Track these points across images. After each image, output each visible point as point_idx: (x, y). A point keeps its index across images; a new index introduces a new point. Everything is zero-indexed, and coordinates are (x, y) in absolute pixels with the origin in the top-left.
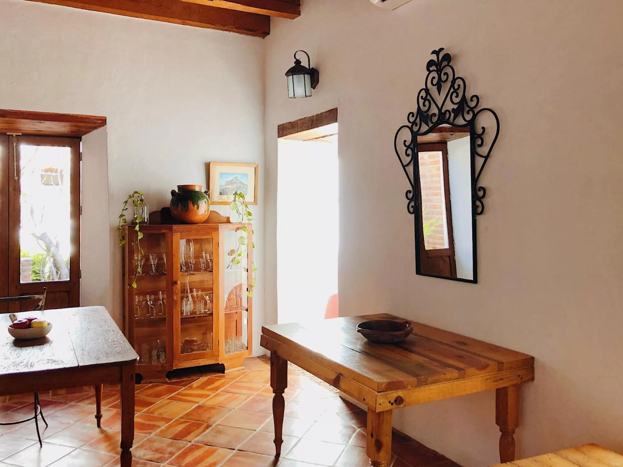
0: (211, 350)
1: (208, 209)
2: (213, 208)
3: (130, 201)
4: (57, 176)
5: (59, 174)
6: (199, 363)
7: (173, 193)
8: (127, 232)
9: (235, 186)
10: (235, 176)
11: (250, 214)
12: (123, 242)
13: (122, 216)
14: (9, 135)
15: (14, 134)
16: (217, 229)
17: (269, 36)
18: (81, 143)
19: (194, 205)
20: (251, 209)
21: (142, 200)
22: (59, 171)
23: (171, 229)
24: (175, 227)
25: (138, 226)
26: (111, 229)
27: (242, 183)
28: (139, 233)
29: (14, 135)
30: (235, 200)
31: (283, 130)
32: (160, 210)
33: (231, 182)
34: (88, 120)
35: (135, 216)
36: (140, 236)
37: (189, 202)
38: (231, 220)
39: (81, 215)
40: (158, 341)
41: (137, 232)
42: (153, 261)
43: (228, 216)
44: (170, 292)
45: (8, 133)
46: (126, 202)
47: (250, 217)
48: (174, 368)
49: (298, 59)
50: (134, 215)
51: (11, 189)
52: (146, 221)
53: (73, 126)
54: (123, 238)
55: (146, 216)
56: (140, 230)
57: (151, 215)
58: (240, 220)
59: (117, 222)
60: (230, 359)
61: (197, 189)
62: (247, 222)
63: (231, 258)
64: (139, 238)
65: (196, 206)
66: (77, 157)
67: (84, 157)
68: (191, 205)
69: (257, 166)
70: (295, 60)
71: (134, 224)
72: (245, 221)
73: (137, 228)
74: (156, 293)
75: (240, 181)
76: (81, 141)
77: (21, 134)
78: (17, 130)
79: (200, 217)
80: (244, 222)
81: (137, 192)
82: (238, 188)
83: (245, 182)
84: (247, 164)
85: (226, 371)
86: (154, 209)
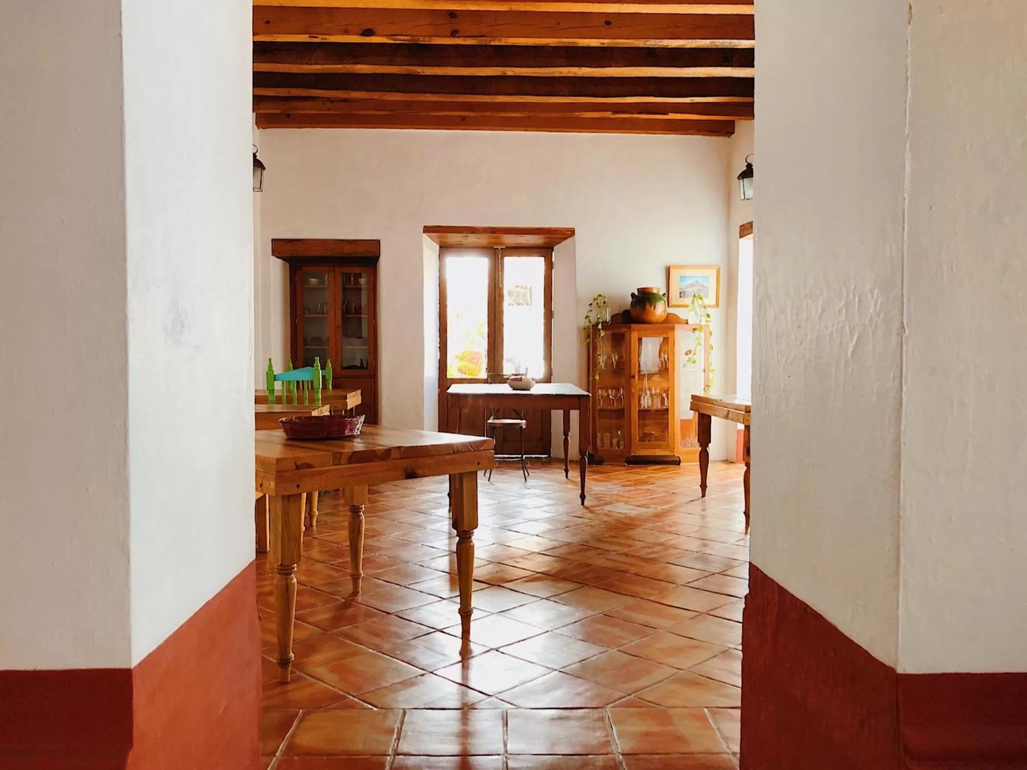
0: (667, 442)
1: (665, 311)
2: (670, 310)
3: (594, 304)
4: (526, 292)
5: (528, 290)
6: (656, 453)
7: (633, 295)
8: (591, 330)
9: (695, 289)
10: (695, 279)
11: (708, 316)
12: (588, 340)
13: (587, 317)
14: (495, 249)
15: (499, 247)
16: (673, 329)
17: (733, 135)
18: (553, 253)
19: (651, 306)
20: (710, 311)
21: (604, 303)
22: (528, 288)
23: (630, 328)
24: (633, 326)
25: (600, 325)
26: (579, 329)
27: (702, 286)
28: (601, 331)
29: (499, 249)
30: (693, 303)
31: (744, 230)
32: (621, 312)
33: (692, 285)
34: (559, 232)
35: (599, 316)
36: (603, 333)
37: (646, 302)
38: (689, 322)
39: (553, 320)
40: (619, 432)
41: (599, 330)
42: (615, 358)
43: (687, 318)
44: (628, 387)
45: (495, 247)
46: (591, 305)
47: (708, 319)
48: (632, 454)
49: (749, 162)
50: (597, 315)
51: (497, 295)
52: (608, 321)
53: (548, 238)
54: (589, 336)
55: (608, 318)
56: (603, 329)
57: (613, 317)
58: (698, 322)
59: (583, 323)
60: (687, 453)
61: (655, 291)
62: (706, 323)
63: (687, 357)
64: (602, 335)
65: (653, 307)
66: (549, 266)
67: (555, 265)
68: (648, 306)
69: (720, 268)
70: (746, 164)
71: (597, 324)
72: (704, 323)
73: (600, 327)
74: (618, 390)
75: (701, 284)
76: (553, 250)
77: (504, 247)
78: (502, 244)
79: (657, 318)
80: (701, 324)
81: (600, 296)
82: (699, 291)
83: (706, 284)
84: (708, 267)
85: (681, 464)
86: (616, 312)
